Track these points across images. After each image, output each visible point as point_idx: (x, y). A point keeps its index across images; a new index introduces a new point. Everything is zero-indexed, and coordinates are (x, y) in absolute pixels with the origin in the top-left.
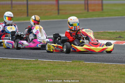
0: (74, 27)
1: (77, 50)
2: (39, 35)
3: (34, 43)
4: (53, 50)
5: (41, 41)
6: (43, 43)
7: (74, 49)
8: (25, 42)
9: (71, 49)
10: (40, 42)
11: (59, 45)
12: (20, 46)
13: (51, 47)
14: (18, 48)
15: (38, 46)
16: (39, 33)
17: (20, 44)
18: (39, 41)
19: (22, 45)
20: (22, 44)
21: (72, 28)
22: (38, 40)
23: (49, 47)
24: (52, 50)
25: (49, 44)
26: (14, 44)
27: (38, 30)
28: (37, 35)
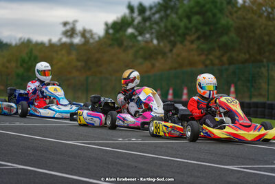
0: (208, 92)
1: (212, 136)
2: (154, 105)
3: (145, 118)
4: (165, 133)
7: (206, 133)
8: (128, 117)
9: (202, 134)
11: (176, 125)
12: (119, 123)
13: (161, 127)
14: (114, 127)
16: (153, 101)
17: (120, 120)
18: (154, 115)
19: (124, 122)
20: (124, 120)
21: (204, 93)
22: (152, 113)
23: (157, 128)
24: (162, 134)
25: (158, 122)
26: (103, 118)
27: (152, 95)
28: (150, 104)
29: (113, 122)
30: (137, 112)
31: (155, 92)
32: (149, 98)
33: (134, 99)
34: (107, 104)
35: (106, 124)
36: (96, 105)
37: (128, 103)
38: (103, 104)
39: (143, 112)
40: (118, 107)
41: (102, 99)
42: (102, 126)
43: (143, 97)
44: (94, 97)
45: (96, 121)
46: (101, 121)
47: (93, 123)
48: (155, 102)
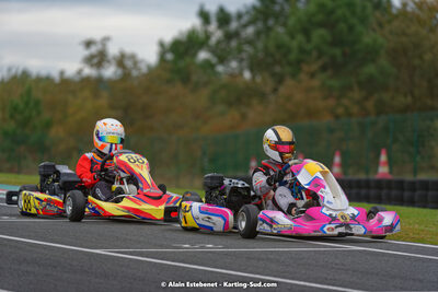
1: (101, 213)
2: (327, 194)
3: (311, 218)
5: (334, 214)
6: (342, 221)
8: (280, 217)
9: (87, 209)
10: (332, 219)
12: (262, 227)
14: (251, 233)
15: (325, 229)
16: (324, 187)
17: (264, 221)
18: (328, 213)
19: (271, 227)
20: (272, 222)
21: (103, 146)
22: (324, 210)
26: (231, 217)
27: (321, 177)
28: (319, 193)
29: (252, 225)
30: (292, 205)
31: (327, 169)
32: (316, 181)
33: (286, 182)
34: (235, 190)
35: (235, 228)
36: (214, 193)
37: (275, 189)
38: (227, 191)
39: (307, 206)
40: (255, 196)
41: (226, 182)
42: (228, 232)
44: (212, 178)
45: (218, 223)
46: (226, 223)
47: (211, 225)
48: (328, 189)
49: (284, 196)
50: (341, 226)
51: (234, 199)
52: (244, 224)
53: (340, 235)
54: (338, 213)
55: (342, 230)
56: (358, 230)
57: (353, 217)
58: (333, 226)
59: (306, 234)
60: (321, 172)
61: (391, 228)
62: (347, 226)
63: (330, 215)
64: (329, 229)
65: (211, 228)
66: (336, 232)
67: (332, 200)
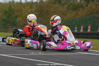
2: (68, 36)
3: (63, 44)
5: (70, 43)
6: (73, 45)
8: (53, 44)
10: (69, 44)
12: (47, 47)
14: (44, 49)
15: (67, 47)
16: (67, 34)
17: (48, 45)
18: (68, 42)
19: (50, 47)
20: (50, 45)
22: (67, 41)
26: (39, 44)
27: (67, 31)
28: (66, 36)
29: (44, 46)
31: (69, 28)
32: (65, 32)
33: (57, 33)
35: (40, 47)
37: (54, 35)
39: (62, 40)
40: (48, 38)
41: (39, 33)
42: (38, 49)
43: (62, 31)
45: (35, 46)
46: (37, 46)
47: (33, 47)
48: (68, 35)
49: (56, 37)
50: (72, 46)
51: (41, 38)
52: (42, 46)
53: (72, 49)
54: (71, 42)
55: (73, 48)
56: (78, 48)
57: (76, 44)
58: (70, 46)
59: (61, 49)
60: (67, 29)
61: (89, 47)
62: (74, 46)
63: (69, 43)
64: (68, 47)
65: (33, 48)
66: (70, 48)
67: (70, 38)
